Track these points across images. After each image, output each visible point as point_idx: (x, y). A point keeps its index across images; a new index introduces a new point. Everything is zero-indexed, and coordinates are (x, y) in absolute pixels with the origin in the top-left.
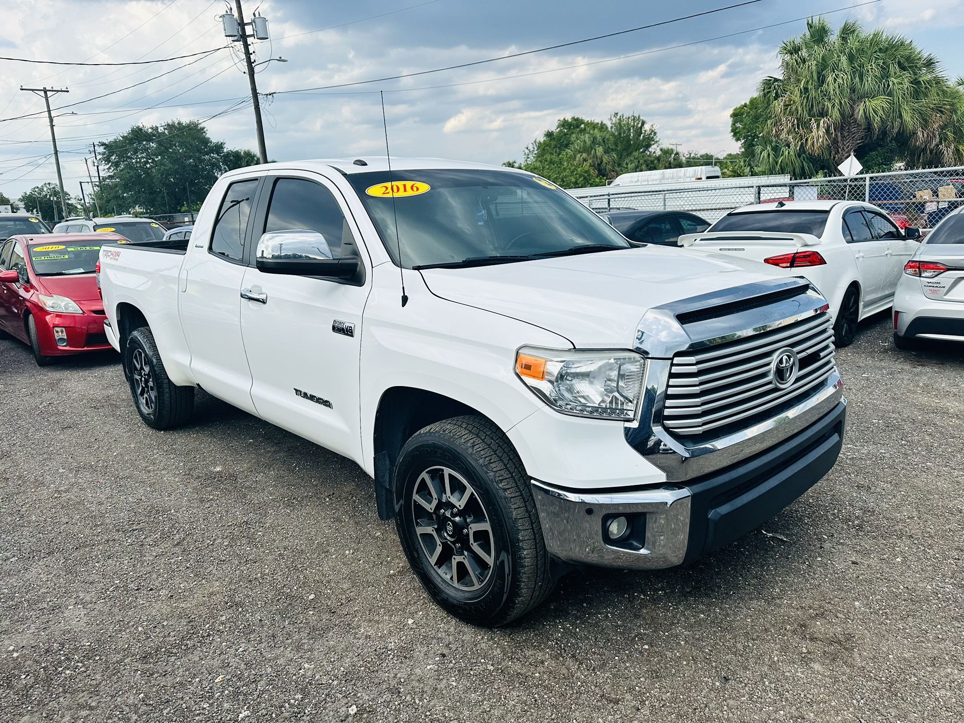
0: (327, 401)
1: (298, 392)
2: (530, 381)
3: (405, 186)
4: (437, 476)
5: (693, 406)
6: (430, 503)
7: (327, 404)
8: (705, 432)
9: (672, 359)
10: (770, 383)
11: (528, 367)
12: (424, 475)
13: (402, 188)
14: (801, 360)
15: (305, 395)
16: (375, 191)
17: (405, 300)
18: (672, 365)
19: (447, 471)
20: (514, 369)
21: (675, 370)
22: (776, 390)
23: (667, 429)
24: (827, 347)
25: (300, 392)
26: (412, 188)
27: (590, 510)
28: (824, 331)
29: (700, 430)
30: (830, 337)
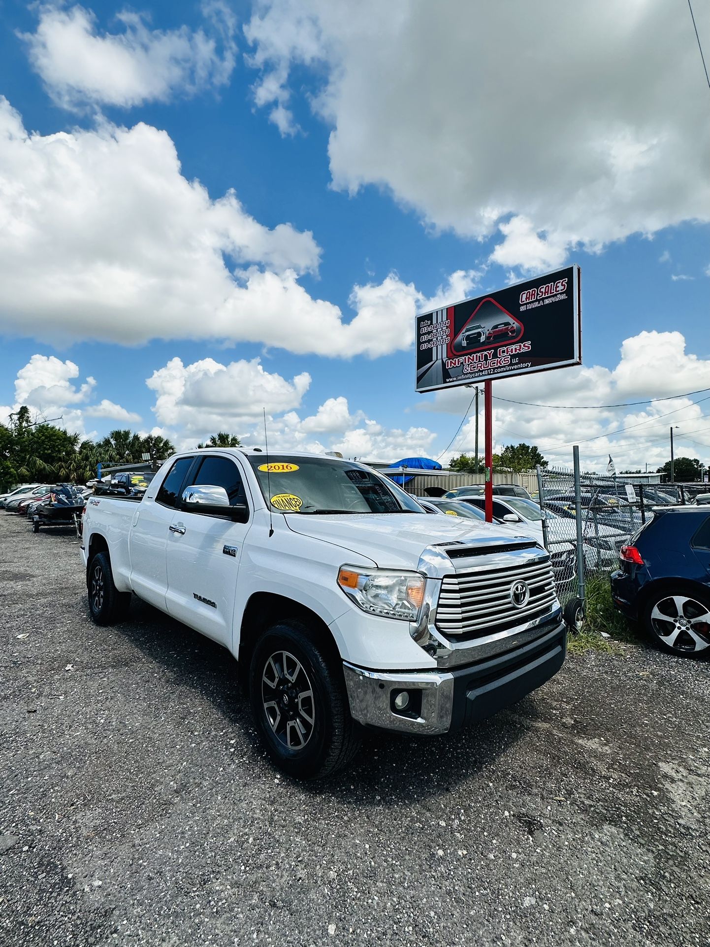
0: (213, 603)
1: (196, 596)
2: (347, 589)
3: (283, 466)
4: (278, 659)
5: (456, 613)
6: (273, 681)
7: (213, 604)
8: (464, 633)
9: (442, 579)
10: (510, 603)
11: (346, 579)
12: (270, 660)
13: (281, 467)
14: (531, 590)
15: (200, 598)
16: (263, 468)
17: (271, 532)
18: (442, 583)
19: (286, 654)
20: (337, 580)
21: (444, 587)
22: (514, 608)
23: (438, 629)
24: (549, 584)
25: (197, 596)
26: (287, 467)
27: (382, 684)
28: (548, 572)
29: (461, 631)
30: (551, 577)
